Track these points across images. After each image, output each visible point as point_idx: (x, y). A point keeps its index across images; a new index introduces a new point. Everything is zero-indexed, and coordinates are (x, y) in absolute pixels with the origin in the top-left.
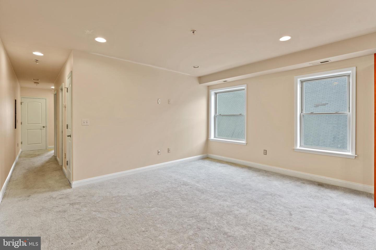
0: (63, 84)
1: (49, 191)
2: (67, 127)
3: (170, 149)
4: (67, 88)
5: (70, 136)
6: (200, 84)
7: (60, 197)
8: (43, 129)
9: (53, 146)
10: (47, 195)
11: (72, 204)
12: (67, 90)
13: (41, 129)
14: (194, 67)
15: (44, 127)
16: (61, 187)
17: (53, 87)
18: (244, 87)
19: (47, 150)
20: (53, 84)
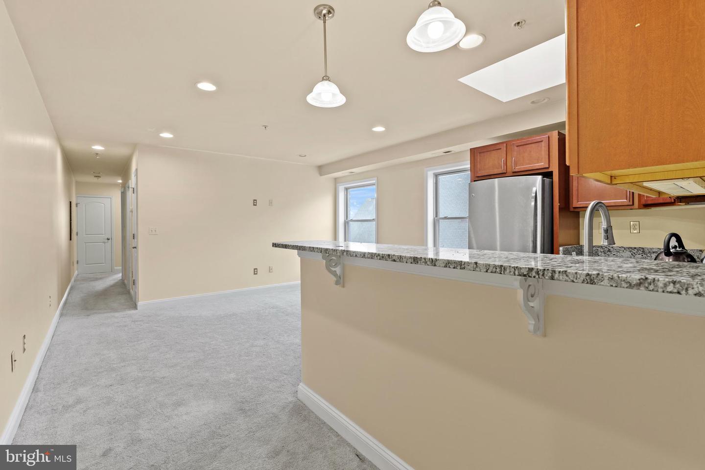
0: (130, 181)
1: (111, 312)
2: (134, 237)
3: (272, 267)
4: (134, 189)
5: (135, 248)
6: (321, 176)
7: (122, 316)
8: (108, 242)
9: (121, 268)
10: (109, 315)
11: (134, 321)
12: (134, 191)
13: (104, 243)
14: (300, 156)
15: (108, 239)
16: (126, 309)
17: (120, 181)
18: (374, 182)
19: (112, 272)
20: (120, 178)
